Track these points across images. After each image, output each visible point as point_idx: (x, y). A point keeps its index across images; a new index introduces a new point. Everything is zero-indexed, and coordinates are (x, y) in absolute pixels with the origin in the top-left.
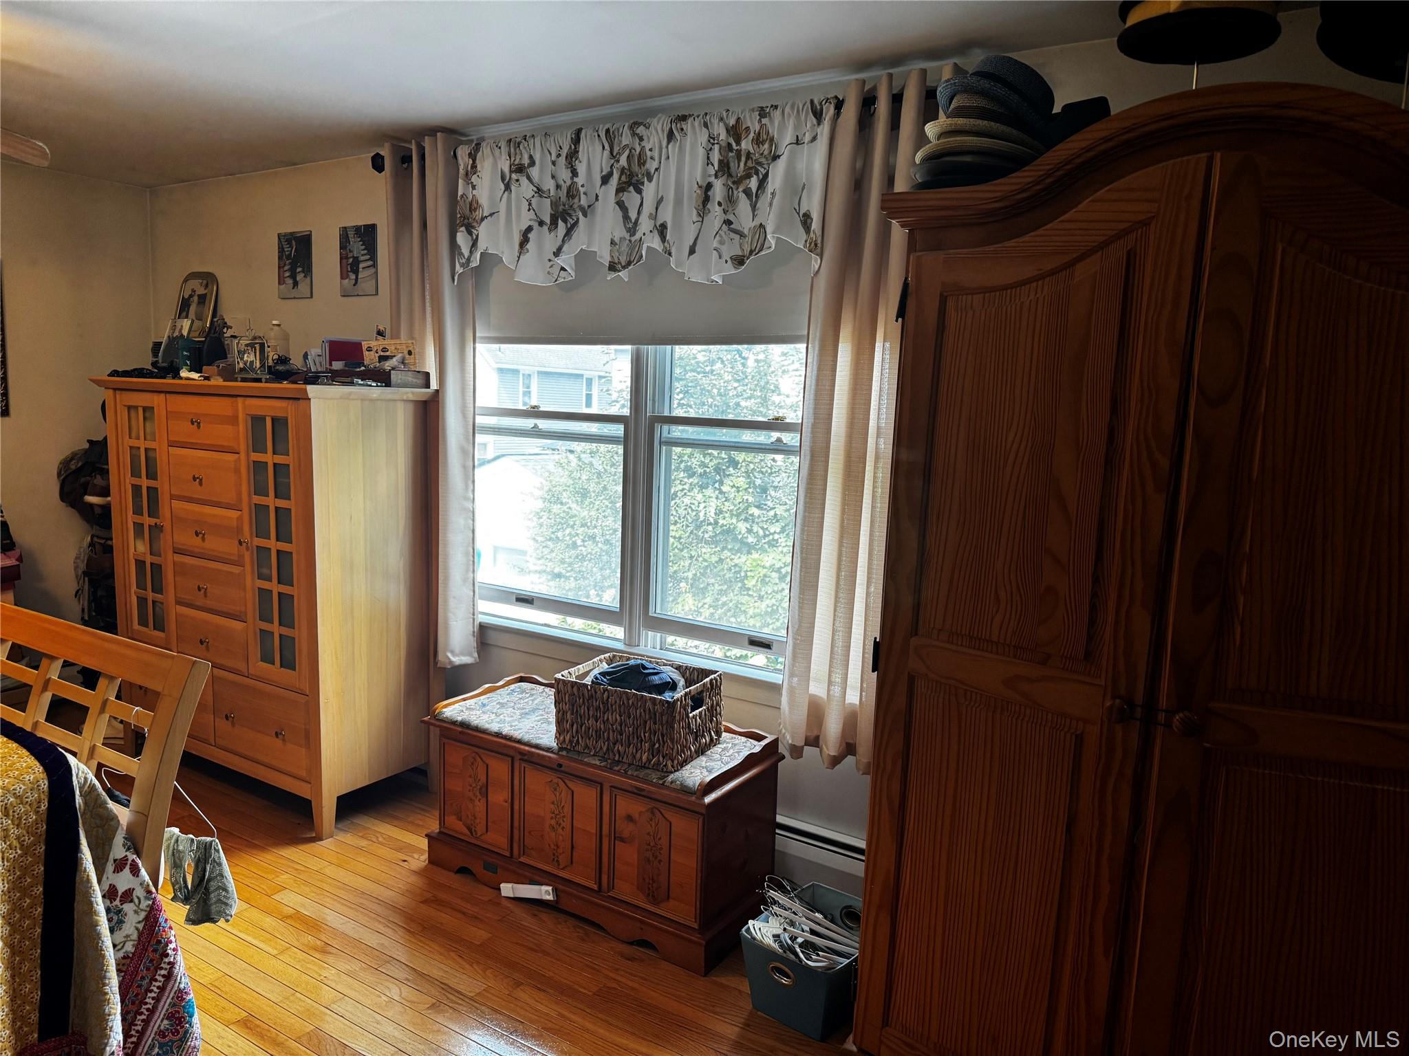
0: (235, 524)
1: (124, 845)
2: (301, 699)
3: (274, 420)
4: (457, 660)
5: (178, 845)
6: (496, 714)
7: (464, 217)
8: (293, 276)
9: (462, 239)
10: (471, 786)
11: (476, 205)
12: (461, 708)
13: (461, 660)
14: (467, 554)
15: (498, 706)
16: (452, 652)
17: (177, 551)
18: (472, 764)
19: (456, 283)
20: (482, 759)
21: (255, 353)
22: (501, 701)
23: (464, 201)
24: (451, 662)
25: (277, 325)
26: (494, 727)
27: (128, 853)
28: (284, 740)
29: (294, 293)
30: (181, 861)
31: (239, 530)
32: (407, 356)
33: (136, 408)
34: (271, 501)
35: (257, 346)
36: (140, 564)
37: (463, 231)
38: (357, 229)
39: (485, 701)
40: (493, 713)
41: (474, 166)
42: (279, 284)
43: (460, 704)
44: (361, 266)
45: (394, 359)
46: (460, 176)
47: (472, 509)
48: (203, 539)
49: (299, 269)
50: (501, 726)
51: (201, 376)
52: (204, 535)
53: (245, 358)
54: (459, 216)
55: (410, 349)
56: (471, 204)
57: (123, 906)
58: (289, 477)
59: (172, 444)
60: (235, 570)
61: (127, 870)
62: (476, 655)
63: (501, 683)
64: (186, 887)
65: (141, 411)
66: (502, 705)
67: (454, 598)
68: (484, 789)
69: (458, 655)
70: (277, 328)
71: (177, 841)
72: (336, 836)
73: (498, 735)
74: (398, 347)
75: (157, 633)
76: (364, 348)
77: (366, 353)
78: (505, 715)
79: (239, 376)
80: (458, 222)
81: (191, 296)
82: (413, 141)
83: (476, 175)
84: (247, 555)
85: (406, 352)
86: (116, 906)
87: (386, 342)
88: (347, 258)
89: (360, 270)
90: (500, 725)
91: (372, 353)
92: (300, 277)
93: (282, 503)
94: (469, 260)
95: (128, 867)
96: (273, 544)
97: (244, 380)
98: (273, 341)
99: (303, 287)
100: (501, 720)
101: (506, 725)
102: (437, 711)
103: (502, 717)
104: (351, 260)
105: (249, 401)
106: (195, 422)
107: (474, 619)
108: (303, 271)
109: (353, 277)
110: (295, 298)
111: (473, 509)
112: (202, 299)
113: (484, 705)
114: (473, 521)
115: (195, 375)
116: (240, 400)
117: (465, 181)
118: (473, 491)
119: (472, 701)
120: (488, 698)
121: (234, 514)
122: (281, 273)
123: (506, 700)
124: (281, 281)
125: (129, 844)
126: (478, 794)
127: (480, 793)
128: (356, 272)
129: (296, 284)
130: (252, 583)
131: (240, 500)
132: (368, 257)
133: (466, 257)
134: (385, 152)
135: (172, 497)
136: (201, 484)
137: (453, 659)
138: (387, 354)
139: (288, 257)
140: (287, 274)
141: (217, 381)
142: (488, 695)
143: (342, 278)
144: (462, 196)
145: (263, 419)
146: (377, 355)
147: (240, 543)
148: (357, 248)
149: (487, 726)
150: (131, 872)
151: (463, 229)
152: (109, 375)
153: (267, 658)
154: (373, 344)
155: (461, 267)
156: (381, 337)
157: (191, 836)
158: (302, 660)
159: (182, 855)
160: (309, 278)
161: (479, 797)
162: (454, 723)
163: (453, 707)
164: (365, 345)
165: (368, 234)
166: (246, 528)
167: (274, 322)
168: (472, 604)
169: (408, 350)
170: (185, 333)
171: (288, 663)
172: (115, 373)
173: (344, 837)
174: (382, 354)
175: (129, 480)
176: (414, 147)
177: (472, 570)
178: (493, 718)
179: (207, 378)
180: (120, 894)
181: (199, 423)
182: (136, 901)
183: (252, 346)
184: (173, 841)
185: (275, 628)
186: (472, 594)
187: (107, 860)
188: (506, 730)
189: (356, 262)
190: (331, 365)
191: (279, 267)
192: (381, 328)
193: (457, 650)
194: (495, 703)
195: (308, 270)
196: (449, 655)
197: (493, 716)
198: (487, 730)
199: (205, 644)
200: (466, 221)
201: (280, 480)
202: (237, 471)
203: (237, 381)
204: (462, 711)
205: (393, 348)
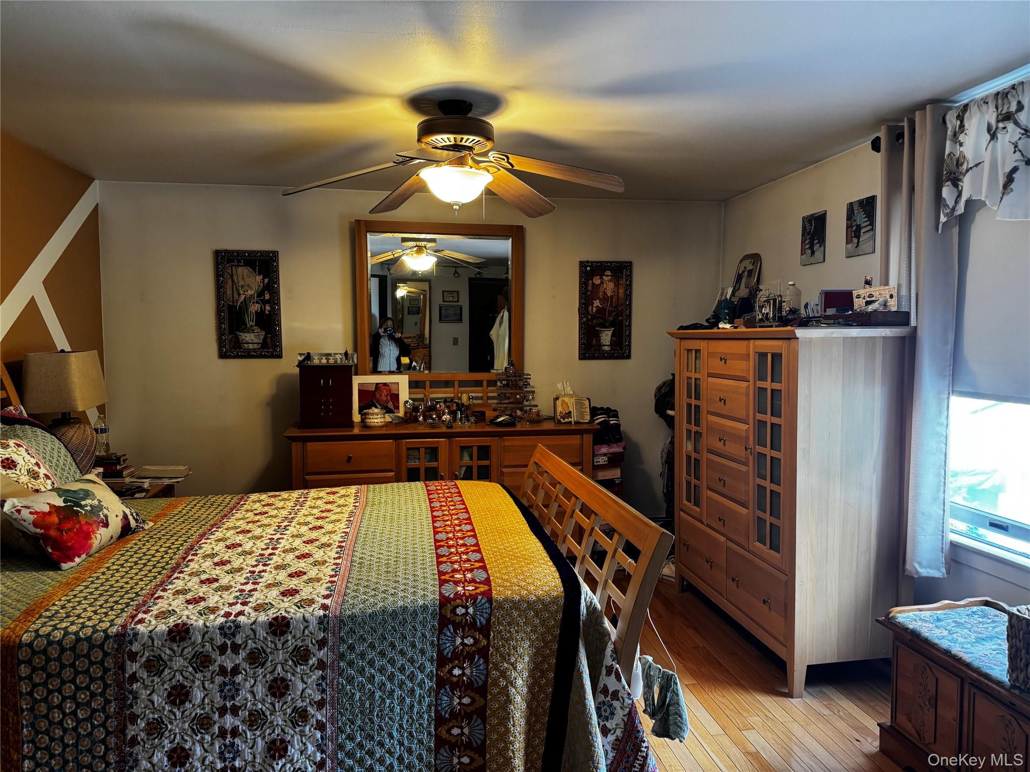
0: (744, 434)
1: (611, 656)
2: (783, 577)
3: (773, 355)
4: (924, 572)
5: (650, 671)
6: (949, 631)
7: (950, 173)
8: (811, 248)
9: (947, 192)
10: (921, 693)
11: (962, 160)
12: (914, 617)
13: (928, 572)
14: (938, 475)
15: (953, 625)
16: (920, 563)
17: (710, 451)
18: (923, 673)
19: (940, 232)
20: (932, 672)
21: (770, 306)
22: (958, 620)
23: (951, 158)
24: (917, 572)
25: (792, 285)
26: (944, 644)
27: (614, 663)
28: (770, 608)
29: (812, 260)
30: (651, 683)
31: (747, 438)
32: (889, 299)
33: (691, 350)
34: (768, 418)
35: (772, 302)
36: (689, 457)
37: (948, 186)
38: (861, 202)
39: (942, 617)
40: (946, 630)
41: (962, 126)
42: (802, 254)
43: (915, 613)
44: (862, 231)
45: (876, 303)
46: (948, 137)
47: (945, 434)
48: (724, 444)
49: (816, 241)
50: (952, 644)
51: (732, 326)
52: (725, 441)
53: (763, 311)
54: (945, 173)
55: (892, 293)
56: (958, 160)
57: (613, 702)
58: (781, 401)
59: (710, 375)
60: (744, 468)
61: (613, 675)
62: (944, 570)
63: (962, 603)
64: (654, 704)
65: (694, 352)
66: (958, 624)
67: (924, 514)
68: (933, 701)
69: (925, 567)
70: (791, 287)
71: (650, 667)
72: (805, 698)
73: (947, 652)
74: (882, 292)
75: (695, 508)
76: (854, 296)
77: (855, 300)
78: (959, 634)
79: (758, 325)
80: (944, 178)
81: (743, 272)
82: (906, 119)
83: (963, 134)
84: (751, 458)
85: (888, 296)
86: (609, 701)
87: (872, 289)
88: (852, 227)
89: (862, 234)
90: (950, 644)
91: (860, 299)
92: (816, 247)
93: (775, 420)
94: (953, 209)
95: (614, 673)
96: (767, 451)
97: (760, 327)
98: (788, 297)
99: (818, 255)
100: (953, 639)
101: (957, 645)
102: (891, 615)
103: (955, 636)
104: (855, 228)
105: (758, 342)
106: (724, 359)
107: (943, 537)
108: (818, 243)
109: (855, 241)
110: (811, 264)
111: (947, 434)
112: (750, 272)
113: (939, 620)
114: (946, 445)
115: (728, 326)
116: (752, 342)
117: (953, 141)
118: (947, 417)
119: (928, 613)
120: (946, 614)
121: (744, 427)
122: (804, 245)
123: (964, 620)
124: (803, 252)
125: (614, 655)
126: (927, 703)
127: (929, 703)
128: (858, 237)
129: (813, 253)
130: (753, 481)
131: (748, 416)
132: (868, 223)
133: (951, 207)
134: (882, 134)
135: (709, 413)
136: (725, 404)
137: (920, 570)
138: (873, 299)
139: (809, 233)
140: (807, 246)
141: (743, 329)
142: (946, 611)
143: (847, 243)
144: (949, 155)
145: (766, 354)
146: (864, 301)
147: (746, 449)
148: (860, 218)
149: (936, 641)
150: (616, 678)
151: (949, 183)
152: (678, 329)
153: (762, 540)
154: (862, 292)
155: (945, 217)
156: (867, 286)
157: (659, 666)
158: (784, 547)
159: (653, 678)
160: (822, 247)
161: (929, 706)
162: (906, 629)
163: (907, 614)
164: (855, 293)
165: (868, 204)
166: (751, 438)
167: (790, 283)
168: (941, 521)
169: (890, 294)
170: (728, 297)
171: (774, 547)
172: (682, 328)
173: (812, 701)
174: (869, 299)
175: (685, 399)
176: (905, 124)
177: (942, 490)
178: (946, 634)
179: (735, 328)
180: (610, 692)
181: (726, 360)
182: (621, 699)
183: (768, 301)
184: (647, 666)
185: (767, 516)
186: (942, 513)
187: (602, 666)
188: (956, 650)
189: (859, 228)
190: (825, 311)
191: (802, 242)
192: (869, 278)
193: (925, 563)
194: (950, 621)
195: (822, 241)
196: (917, 566)
197: (945, 633)
198: (936, 644)
199: (722, 521)
200: (953, 175)
201: (775, 402)
202: (747, 395)
203: (756, 327)
204: (916, 620)
205: (878, 293)
